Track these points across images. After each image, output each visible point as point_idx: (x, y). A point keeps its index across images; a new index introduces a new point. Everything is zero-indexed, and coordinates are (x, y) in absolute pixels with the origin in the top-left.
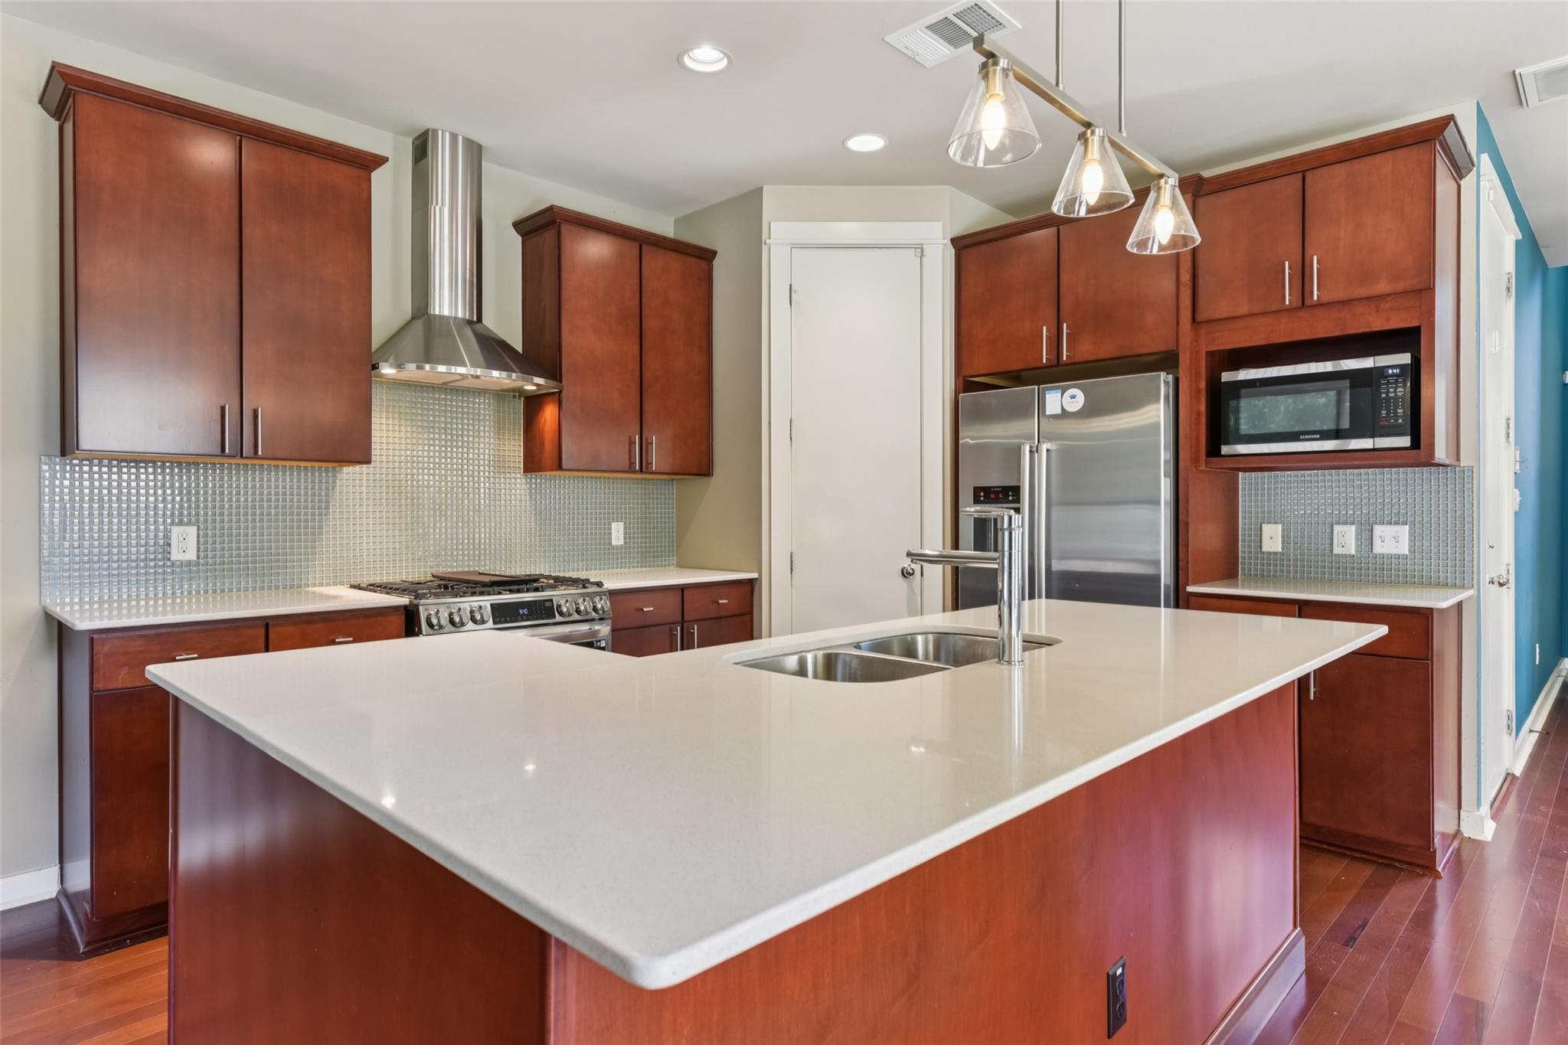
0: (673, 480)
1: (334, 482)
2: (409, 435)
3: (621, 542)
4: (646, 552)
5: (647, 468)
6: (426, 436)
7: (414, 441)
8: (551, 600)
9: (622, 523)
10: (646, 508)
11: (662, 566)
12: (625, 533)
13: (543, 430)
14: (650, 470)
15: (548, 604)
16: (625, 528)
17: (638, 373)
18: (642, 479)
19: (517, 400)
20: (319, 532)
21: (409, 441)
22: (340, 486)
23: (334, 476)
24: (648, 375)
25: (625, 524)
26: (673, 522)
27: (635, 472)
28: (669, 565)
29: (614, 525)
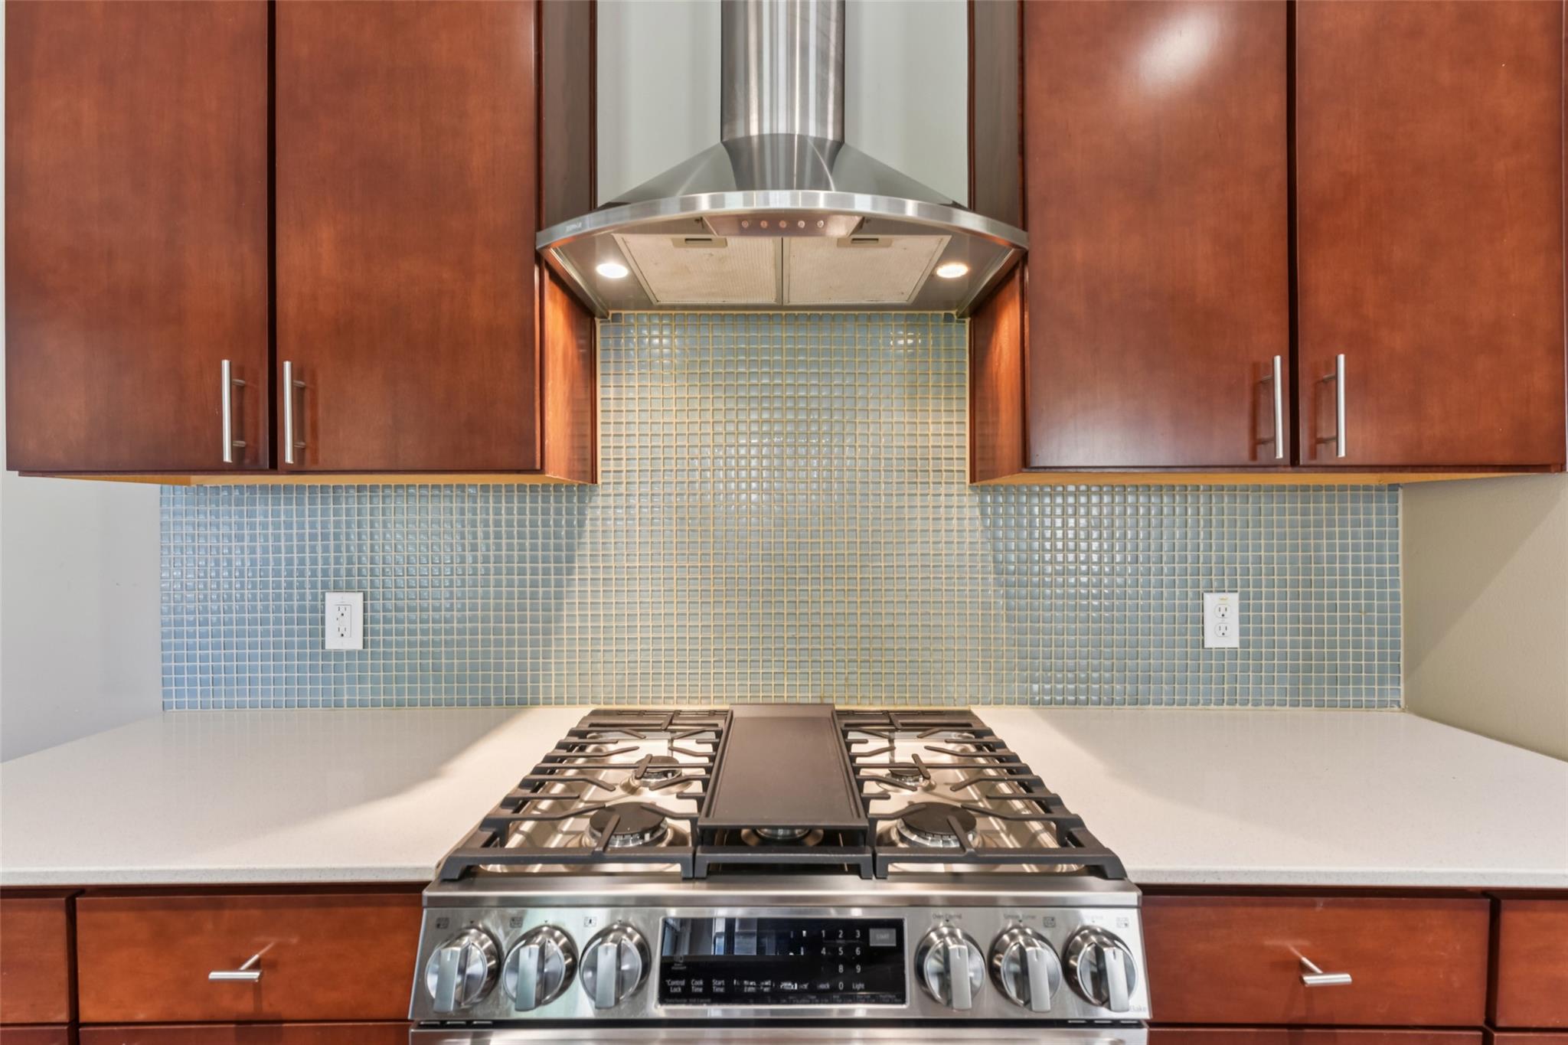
0: (1394, 487)
1: (581, 512)
2: (719, 417)
3: (1233, 641)
4: (1308, 669)
5: (1313, 453)
6: (754, 416)
7: (731, 428)
8: (897, 925)
9: (1236, 596)
10: (1307, 560)
11: (1358, 705)
12: (1243, 620)
13: (997, 373)
14: (1324, 458)
15: (881, 938)
16: (1243, 608)
17: (1280, 175)
18: (1294, 489)
19: (954, 324)
20: (556, 604)
21: (719, 428)
22: (591, 519)
23: (581, 500)
24: (1314, 179)
25: (1244, 596)
26: (1395, 596)
27: (1273, 466)
28: (1383, 705)
29: (1211, 600)
